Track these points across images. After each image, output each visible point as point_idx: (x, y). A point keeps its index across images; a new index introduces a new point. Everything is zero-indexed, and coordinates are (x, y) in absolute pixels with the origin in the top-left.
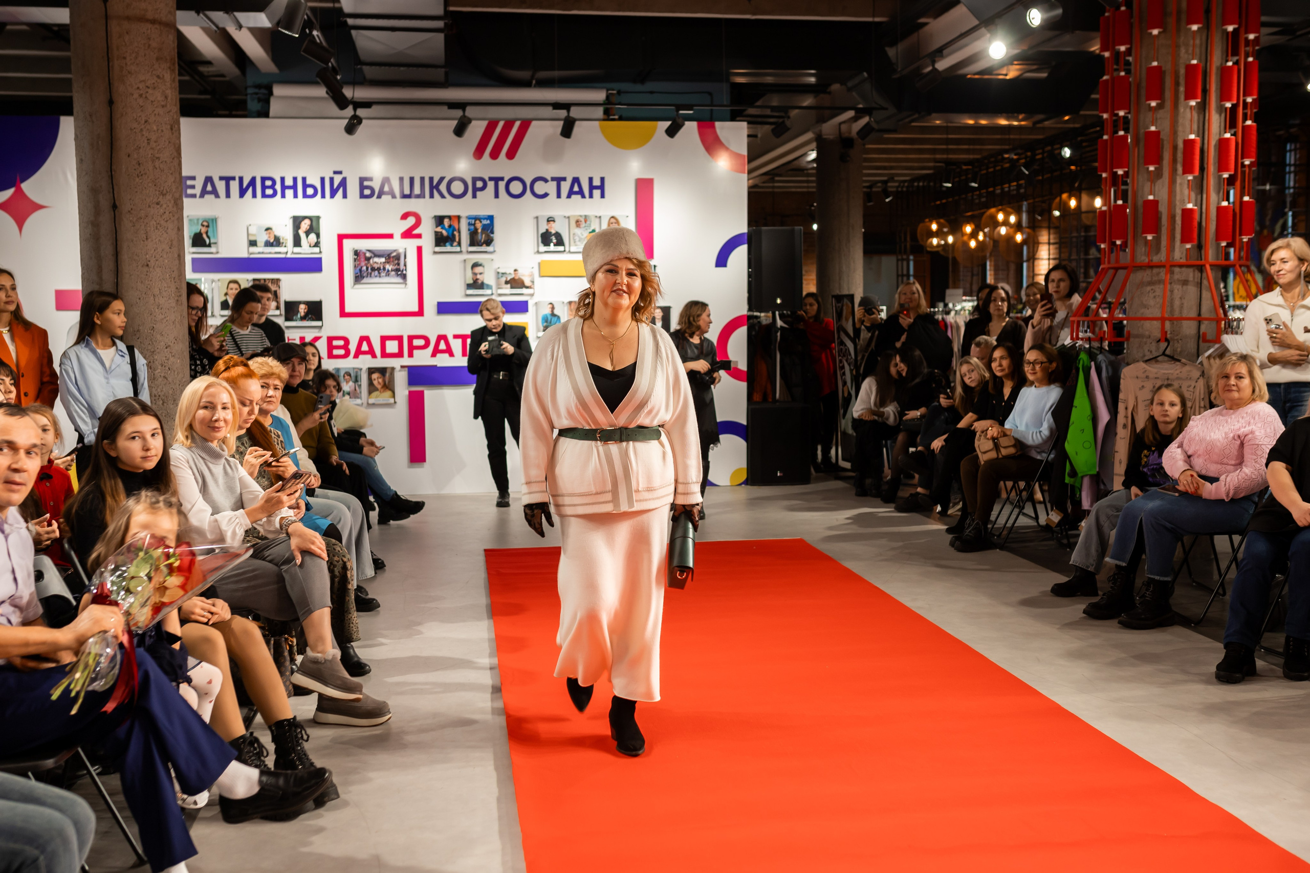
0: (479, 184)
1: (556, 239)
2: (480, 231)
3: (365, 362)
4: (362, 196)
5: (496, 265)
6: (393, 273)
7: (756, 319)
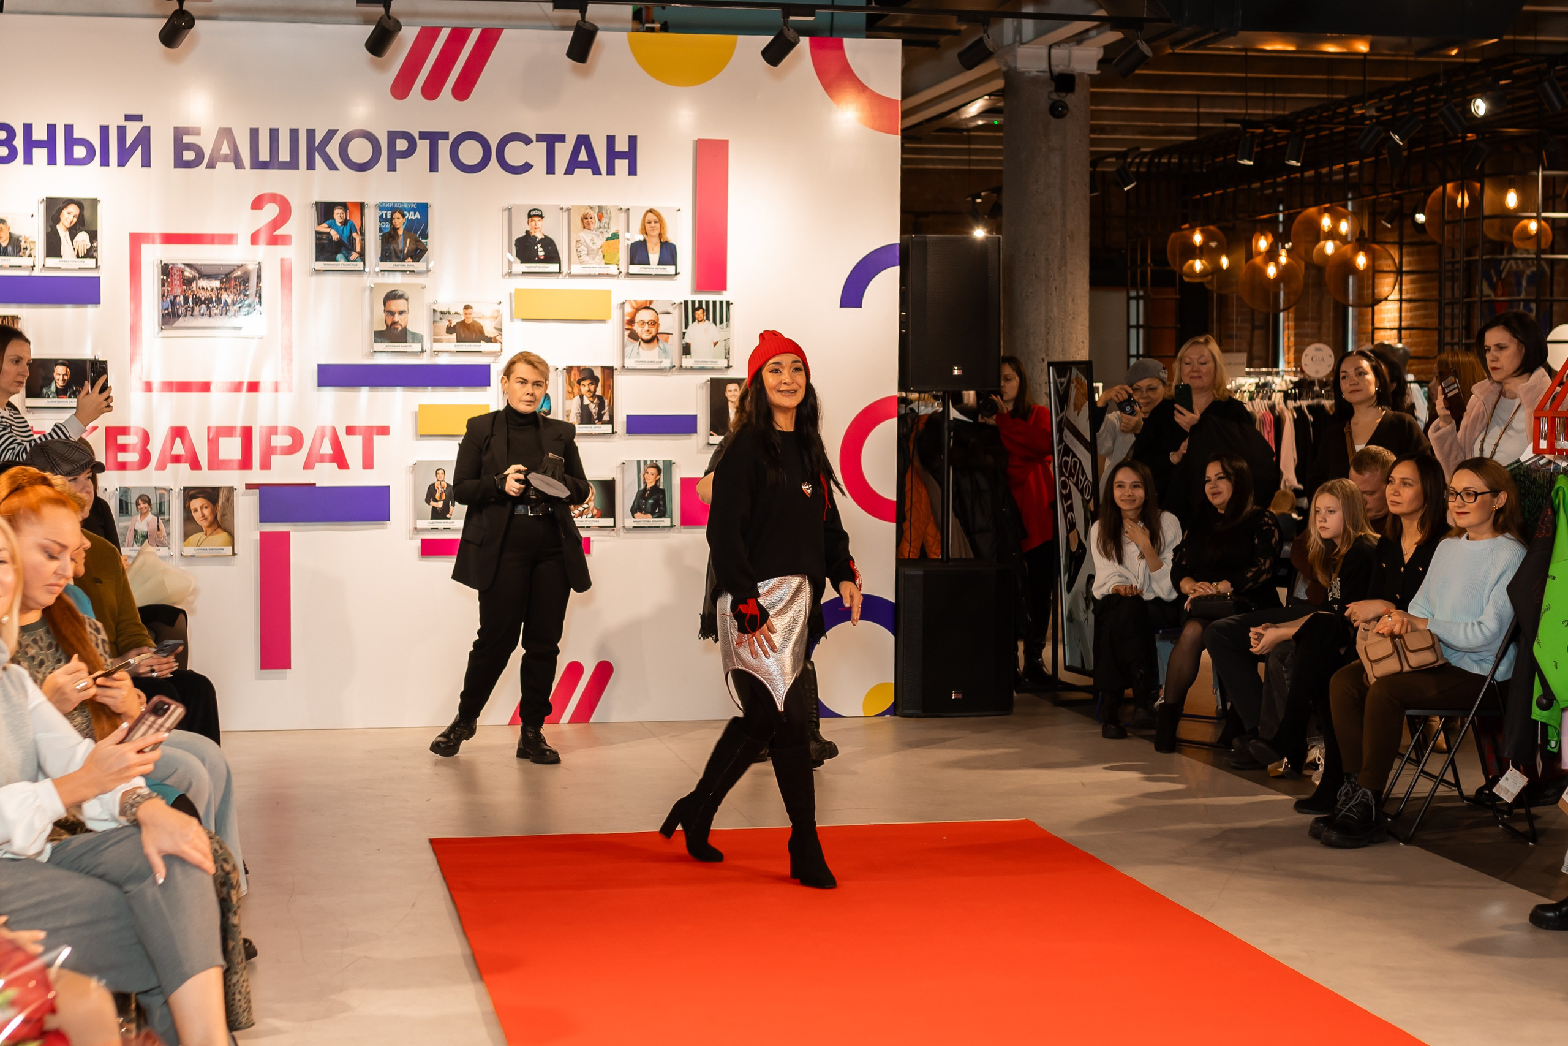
0: (402, 145)
1: (545, 249)
2: (401, 232)
3: (181, 477)
4: (180, 163)
5: (429, 297)
6: (235, 309)
7: (914, 406)
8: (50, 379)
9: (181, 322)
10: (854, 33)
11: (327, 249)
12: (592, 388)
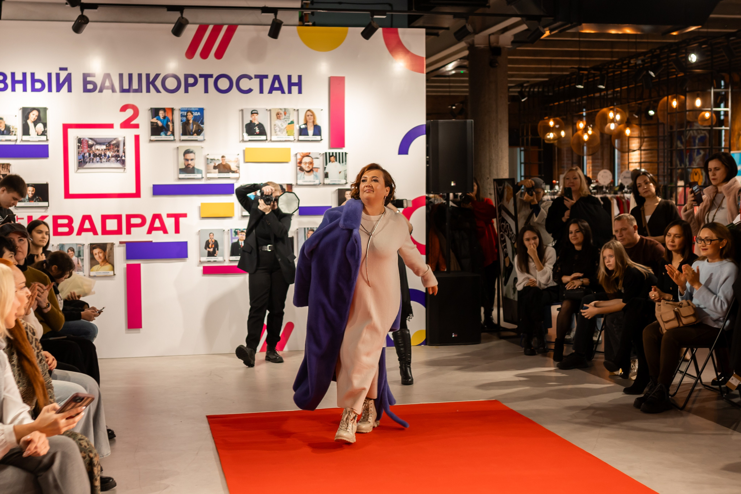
1: (259, 129)
3: (87, 239)
4: (86, 90)
5: (205, 152)
6: (113, 159)
10: (403, 26)
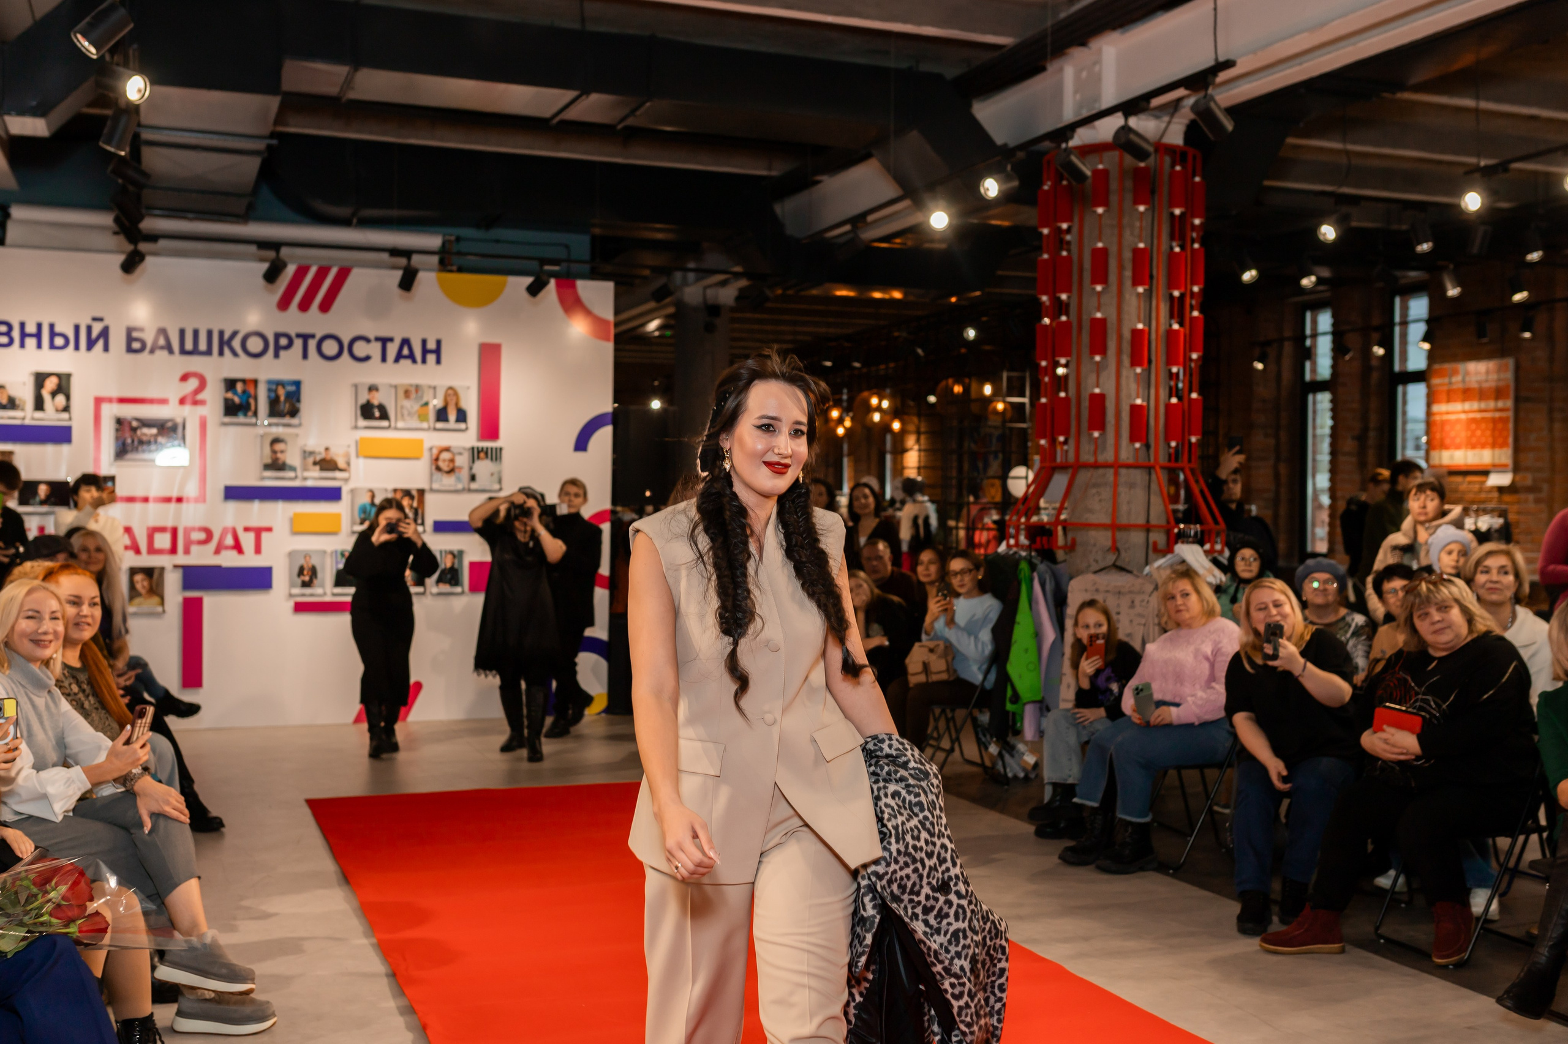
0: (283, 341)
1: (379, 411)
2: (282, 398)
4: (130, 350)
5: (301, 442)
7: (620, 515)
8: (35, 493)
9: (129, 456)
10: (584, 277)
11: (231, 409)
12: (410, 502)
